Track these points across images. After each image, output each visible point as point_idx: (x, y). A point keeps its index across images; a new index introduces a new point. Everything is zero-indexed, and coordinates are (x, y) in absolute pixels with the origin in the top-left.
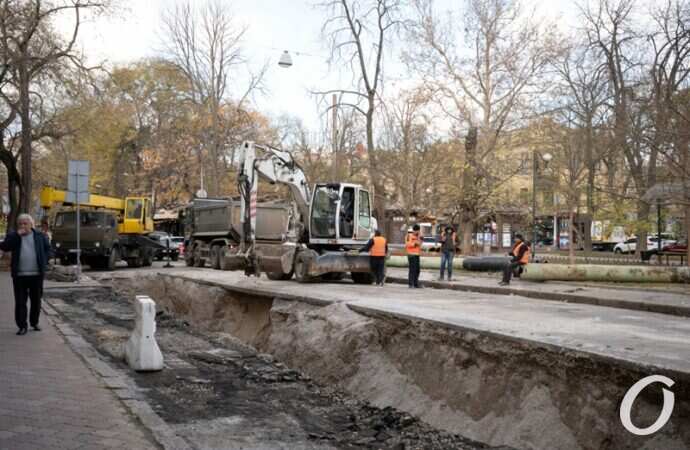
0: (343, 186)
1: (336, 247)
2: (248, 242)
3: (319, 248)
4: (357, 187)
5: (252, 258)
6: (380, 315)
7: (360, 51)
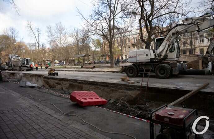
0: (26, 59)
1: (26, 66)
2: (12, 67)
3: (24, 67)
4: (29, 59)
5: (12, 69)
6: (25, 73)
7: (36, 37)
